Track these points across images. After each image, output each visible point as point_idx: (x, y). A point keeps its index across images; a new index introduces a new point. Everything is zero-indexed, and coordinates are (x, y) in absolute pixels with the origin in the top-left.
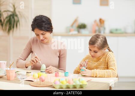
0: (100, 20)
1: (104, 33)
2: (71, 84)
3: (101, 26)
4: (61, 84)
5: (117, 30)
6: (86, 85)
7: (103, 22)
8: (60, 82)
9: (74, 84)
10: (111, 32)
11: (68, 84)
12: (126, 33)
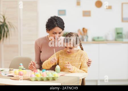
0: (84, 29)
1: (87, 41)
2: (45, 77)
3: (84, 35)
4: (36, 77)
5: (98, 38)
6: (58, 77)
7: (86, 30)
8: (35, 75)
9: (47, 77)
10: (94, 40)
11: (42, 77)
12: (107, 40)
